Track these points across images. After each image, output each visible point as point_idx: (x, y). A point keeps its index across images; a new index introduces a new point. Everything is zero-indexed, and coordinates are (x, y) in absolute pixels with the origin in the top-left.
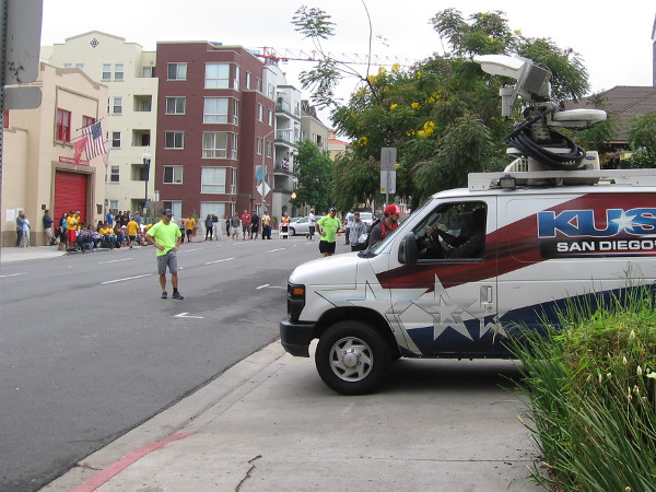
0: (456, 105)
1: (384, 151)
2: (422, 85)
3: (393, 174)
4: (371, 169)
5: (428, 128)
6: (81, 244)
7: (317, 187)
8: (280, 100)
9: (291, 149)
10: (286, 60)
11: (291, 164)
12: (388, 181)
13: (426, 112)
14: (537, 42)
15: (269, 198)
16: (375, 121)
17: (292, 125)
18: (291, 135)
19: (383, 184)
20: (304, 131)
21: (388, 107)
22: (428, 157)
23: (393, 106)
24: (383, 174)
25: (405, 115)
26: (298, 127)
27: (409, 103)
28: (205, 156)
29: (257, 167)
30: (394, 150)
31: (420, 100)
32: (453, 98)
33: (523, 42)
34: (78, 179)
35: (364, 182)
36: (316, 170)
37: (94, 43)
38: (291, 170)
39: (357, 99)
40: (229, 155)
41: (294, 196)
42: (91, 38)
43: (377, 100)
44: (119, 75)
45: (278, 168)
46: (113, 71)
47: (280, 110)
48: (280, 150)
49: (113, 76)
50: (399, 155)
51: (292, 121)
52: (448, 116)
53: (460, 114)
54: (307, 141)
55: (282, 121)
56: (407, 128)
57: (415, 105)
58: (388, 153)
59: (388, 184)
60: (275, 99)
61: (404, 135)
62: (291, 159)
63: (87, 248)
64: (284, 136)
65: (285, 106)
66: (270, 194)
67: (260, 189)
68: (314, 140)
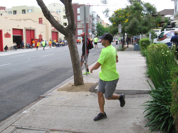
0: (132, 16)
1: (119, 25)
2: (125, 12)
3: (121, 29)
4: (116, 28)
5: (127, 20)
6: (58, 46)
7: (101, 33)
8: (93, 15)
9: (95, 25)
10: (92, 6)
11: (95, 28)
12: (120, 30)
13: (126, 17)
14: (147, 3)
15: (91, 35)
16: (117, 19)
17: (95, 20)
18: (95, 22)
19: (119, 31)
20: (98, 21)
21: (119, 17)
22: (127, 26)
23: (120, 17)
24: (119, 29)
25: (122, 18)
26: (96, 20)
27: (123, 16)
28: (78, 27)
29: (89, 29)
30: (121, 25)
31: (125, 15)
32: (131, 15)
33: (145, 3)
34: (56, 33)
35: (115, 31)
36: (101, 29)
37: (54, 5)
38: (95, 29)
39: (113, 15)
40: (83, 27)
41: (96, 35)
42: (53, 5)
43: (117, 16)
44: (60, 12)
45: (93, 29)
46: (58, 11)
47: (93, 17)
48: (93, 25)
49: (59, 12)
50: (122, 25)
51: (95, 19)
52: (130, 18)
53: (133, 18)
54: (99, 23)
55: (93, 19)
56: (123, 21)
57: (124, 16)
58: (120, 25)
59: (120, 31)
60: (92, 15)
61: (122, 22)
62: (95, 27)
63: (59, 46)
64: (94, 23)
65: (94, 16)
66: (92, 35)
67: (90, 34)
68: (100, 23)
